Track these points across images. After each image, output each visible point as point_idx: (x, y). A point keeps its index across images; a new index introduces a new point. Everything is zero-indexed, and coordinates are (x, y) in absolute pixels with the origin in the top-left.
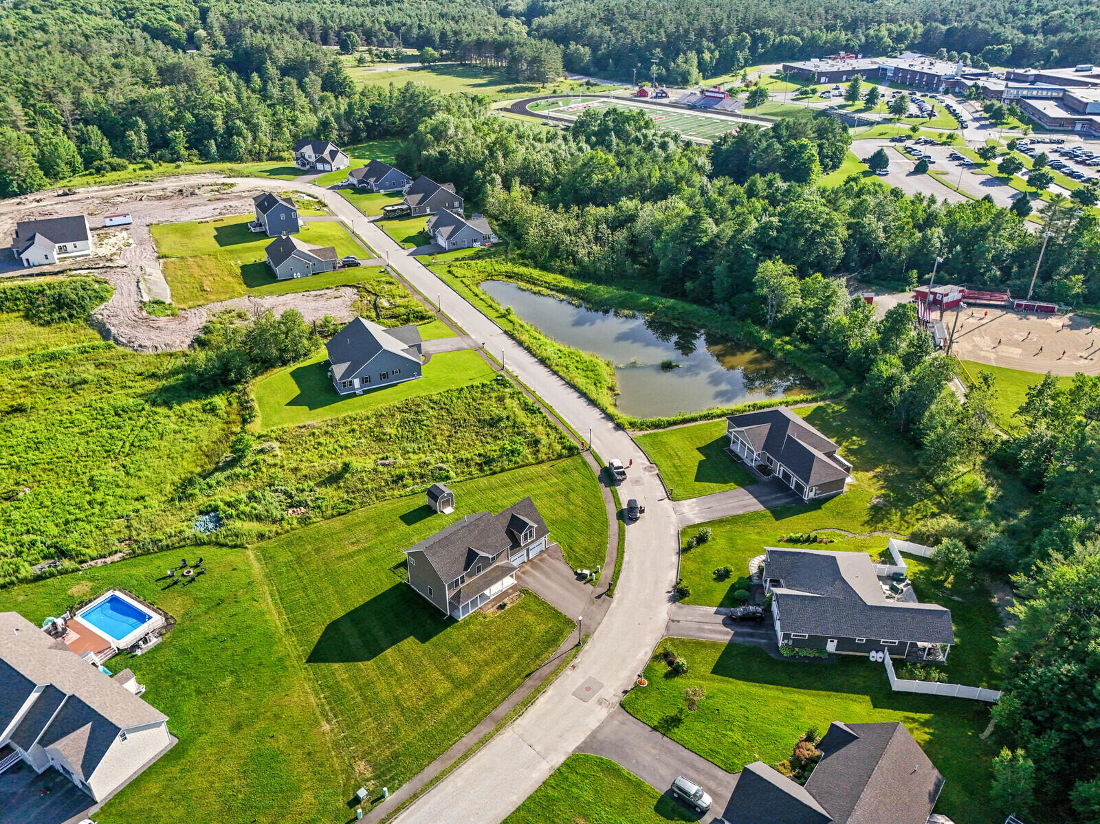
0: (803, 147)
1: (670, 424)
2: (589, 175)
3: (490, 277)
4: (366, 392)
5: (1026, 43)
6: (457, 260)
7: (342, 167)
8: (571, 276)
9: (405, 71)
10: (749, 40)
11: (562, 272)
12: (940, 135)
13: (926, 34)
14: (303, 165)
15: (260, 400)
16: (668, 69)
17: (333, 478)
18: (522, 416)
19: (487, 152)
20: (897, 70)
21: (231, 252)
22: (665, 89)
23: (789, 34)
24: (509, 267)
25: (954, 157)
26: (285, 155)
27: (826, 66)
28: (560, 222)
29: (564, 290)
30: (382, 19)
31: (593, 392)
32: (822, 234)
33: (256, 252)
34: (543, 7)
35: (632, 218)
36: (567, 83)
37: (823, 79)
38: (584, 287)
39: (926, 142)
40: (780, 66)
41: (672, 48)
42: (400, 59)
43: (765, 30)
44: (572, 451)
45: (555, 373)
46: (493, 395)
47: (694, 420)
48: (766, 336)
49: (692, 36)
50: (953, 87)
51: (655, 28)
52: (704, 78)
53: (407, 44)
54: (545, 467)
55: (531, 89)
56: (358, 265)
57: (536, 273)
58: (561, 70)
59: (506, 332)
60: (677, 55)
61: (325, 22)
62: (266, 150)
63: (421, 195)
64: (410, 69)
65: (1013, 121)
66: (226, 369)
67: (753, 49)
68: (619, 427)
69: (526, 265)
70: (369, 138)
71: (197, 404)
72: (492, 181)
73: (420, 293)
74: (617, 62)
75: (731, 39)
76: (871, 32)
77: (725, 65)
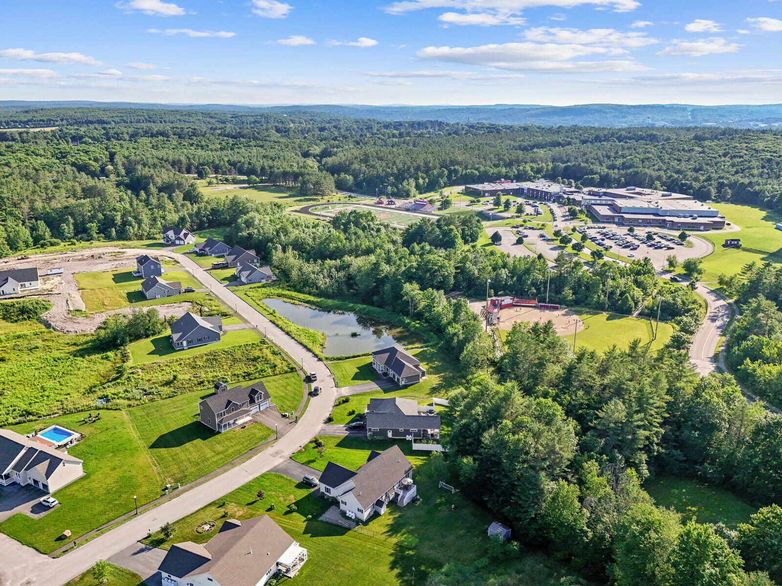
0: (451, 230)
1: (346, 358)
2: (328, 245)
3: (268, 296)
4: (189, 348)
5: (607, 174)
6: (251, 288)
7: (191, 243)
8: (314, 295)
9: (238, 189)
10: (446, 172)
11: (310, 294)
12: (538, 225)
13: (553, 169)
14: (168, 241)
15: (133, 353)
16: (398, 188)
17: (168, 383)
18: (270, 357)
19: (275, 233)
20: (529, 189)
21: (121, 286)
22: (393, 200)
23: (471, 169)
24: (280, 291)
25: (542, 236)
26: (157, 236)
27: (487, 186)
28: (310, 268)
29: (308, 302)
30: (226, 159)
31: (310, 346)
32: (439, 271)
33: (136, 286)
34: (330, 152)
36: (337, 196)
37: (487, 194)
38: (319, 300)
39: (530, 228)
40: (463, 187)
41: (401, 177)
42: (235, 182)
43: (456, 167)
44: (292, 370)
45: (293, 338)
46: (258, 348)
47: (359, 356)
48: (407, 321)
49: (412, 170)
50: (557, 199)
51: (390, 165)
52: (421, 193)
53: (241, 173)
54: (277, 377)
55: (314, 200)
56: (193, 291)
57: (294, 294)
58: (334, 189)
59: (271, 321)
60: (403, 181)
61: (189, 161)
62: (146, 234)
63: (235, 256)
64: (241, 188)
65: (583, 217)
66: (115, 338)
67: (449, 177)
68: (320, 360)
69: (289, 290)
70: (210, 227)
71: (99, 356)
72: (276, 249)
73: (226, 304)
74: (369, 184)
75: (435, 172)
76: (521, 168)
77: (432, 186)
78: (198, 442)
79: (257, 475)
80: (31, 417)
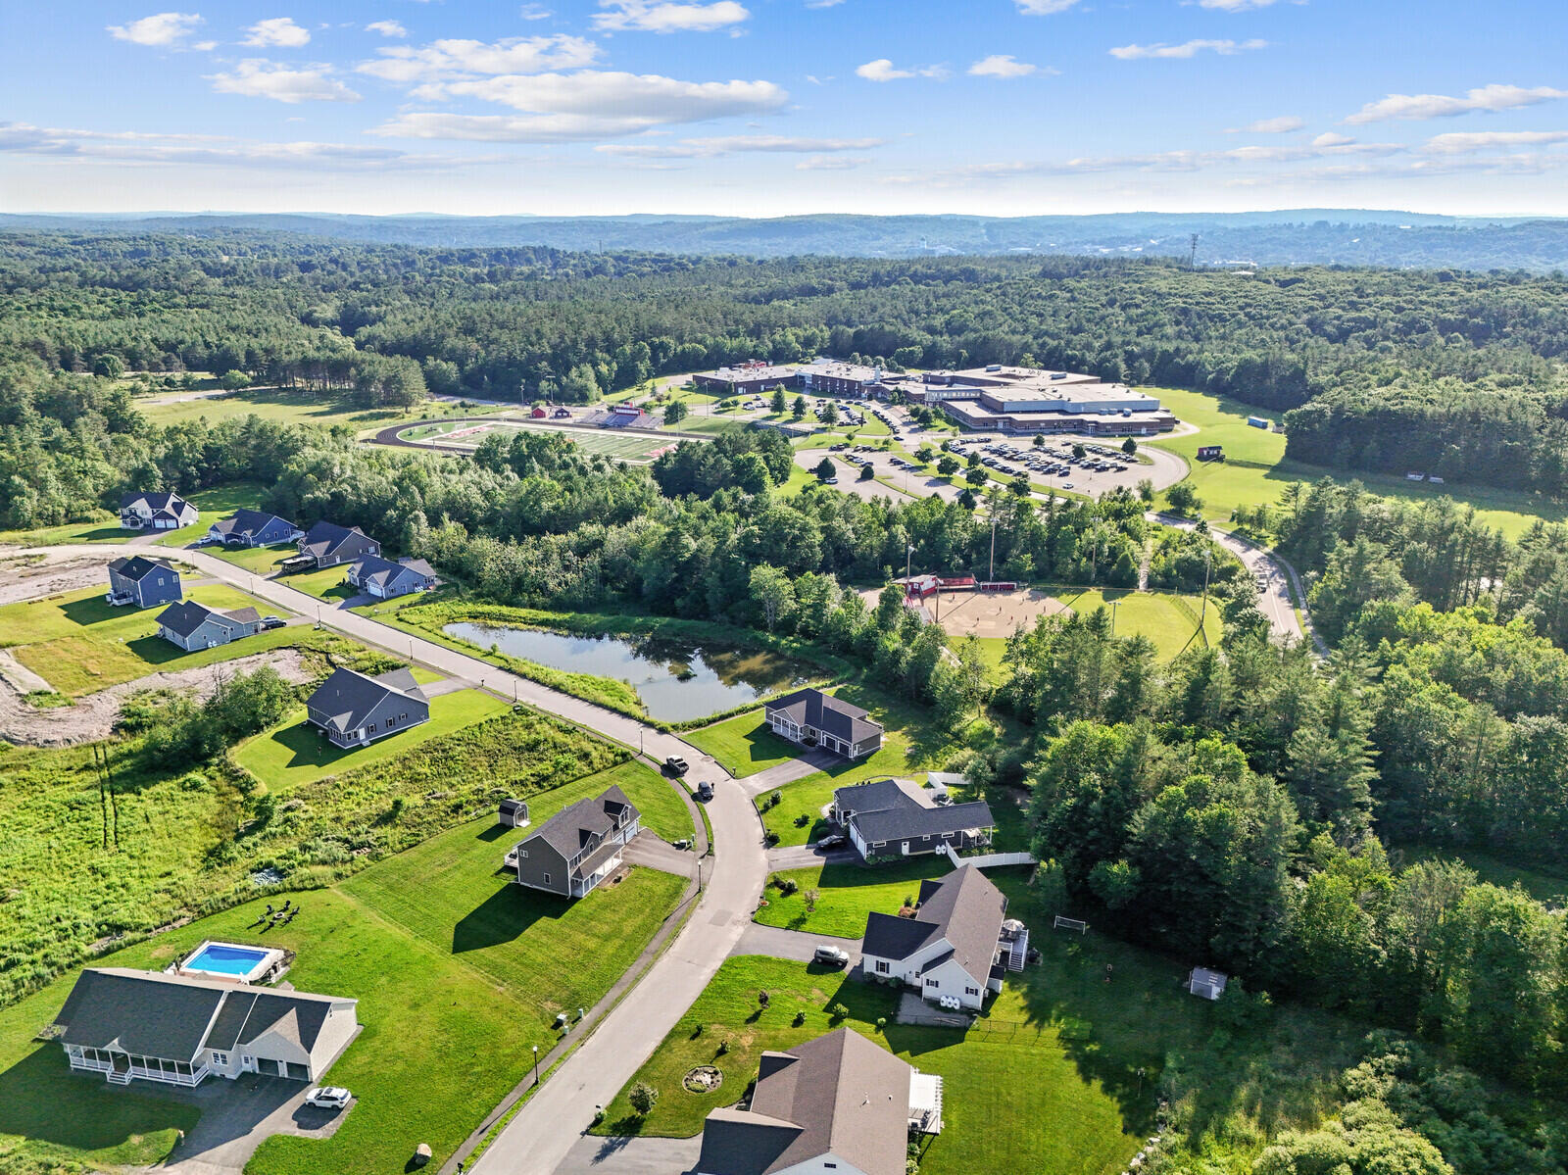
0: (751, 460)
1: (710, 722)
3: (451, 620)
4: (373, 743)
5: (934, 344)
6: (402, 607)
7: (191, 523)
8: (545, 609)
9: (204, 401)
10: (648, 349)
11: (533, 606)
12: (876, 442)
13: (833, 338)
14: (134, 523)
15: (250, 767)
16: (560, 385)
17: (386, 819)
18: (560, 737)
19: (396, 489)
20: (815, 377)
21: (100, 630)
22: (564, 407)
23: (690, 341)
24: (470, 607)
25: (895, 462)
26: (92, 514)
27: (739, 375)
28: (517, 554)
29: (544, 623)
30: (148, 336)
31: (623, 707)
32: (802, 538)
33: (146, 623)
34: (364, 314)
35: (598, 543)
36: (437, 406)
37: (740, 390)
38: (566, 617)
39: (865, 449)
40: (689, 377)
41: (561, 361)
42: (188, 385)
43: (664, 338)
44: (625, 757)
45: (575, 696)
46: (518, 724)
47: (731, 715)
48: (772, 639)
49: (582, 346)
50: (875, 392)
51: (534, 338)
52: (605, 392)
53: (193, 367)
54: (605, 774)
55: (392, 415)
56: (282, 625)
57: (505, 610)
58: (425, 391)
59: (500, 668)
60: (569, 369)
63: (327, 543)
64: (210, 398)
65: (940, 423)
66: (196, 743)
67: (654, 359)
68: (662, 731)
69: (489, 604)
70: (203, 487)
71: (173, 784)
72: (416, 519)
73: (376, 645)
74: (493, 379)
75: (628, 349)
76: (777, 337)
77: (626, 378)
78: (544, 922)
79: (718, 965)
80: (128, 936)
